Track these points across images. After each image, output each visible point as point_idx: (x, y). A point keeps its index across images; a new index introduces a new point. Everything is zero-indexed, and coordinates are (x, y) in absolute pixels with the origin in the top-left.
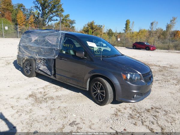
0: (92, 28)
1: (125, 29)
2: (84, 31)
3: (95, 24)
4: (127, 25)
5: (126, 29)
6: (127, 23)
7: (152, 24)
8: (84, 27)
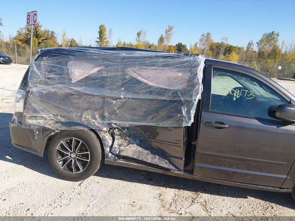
0: (37, 36)
1: (98, 40)
2: (20, 40)
3: (42, 29)
4: (101, 32)
5: (101, 40)
6: (101, 31)
7: (139, 34)
8: (20, 34)
